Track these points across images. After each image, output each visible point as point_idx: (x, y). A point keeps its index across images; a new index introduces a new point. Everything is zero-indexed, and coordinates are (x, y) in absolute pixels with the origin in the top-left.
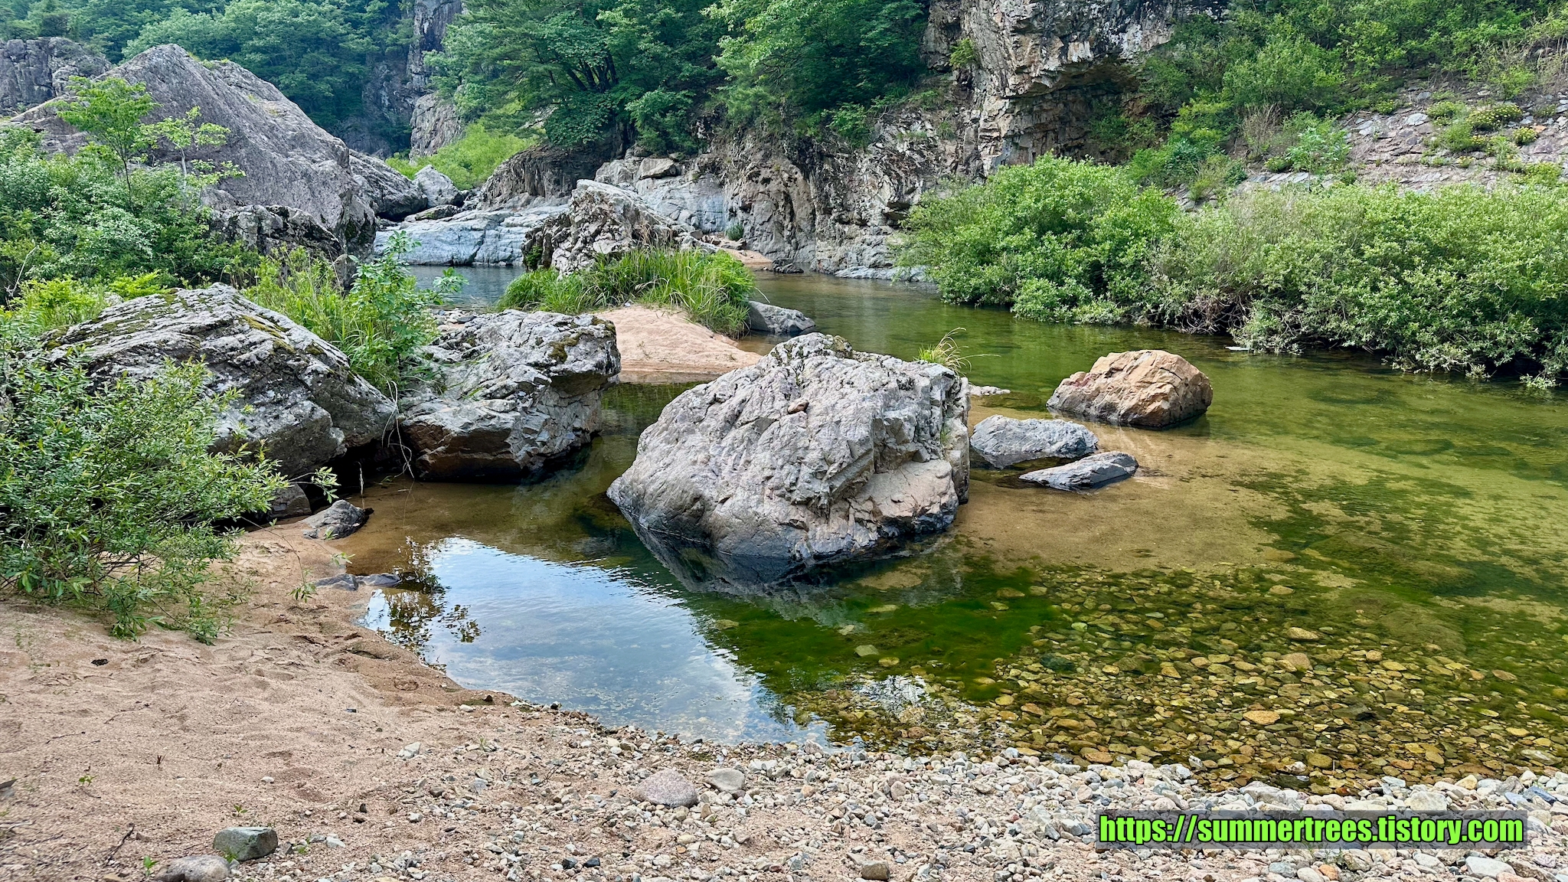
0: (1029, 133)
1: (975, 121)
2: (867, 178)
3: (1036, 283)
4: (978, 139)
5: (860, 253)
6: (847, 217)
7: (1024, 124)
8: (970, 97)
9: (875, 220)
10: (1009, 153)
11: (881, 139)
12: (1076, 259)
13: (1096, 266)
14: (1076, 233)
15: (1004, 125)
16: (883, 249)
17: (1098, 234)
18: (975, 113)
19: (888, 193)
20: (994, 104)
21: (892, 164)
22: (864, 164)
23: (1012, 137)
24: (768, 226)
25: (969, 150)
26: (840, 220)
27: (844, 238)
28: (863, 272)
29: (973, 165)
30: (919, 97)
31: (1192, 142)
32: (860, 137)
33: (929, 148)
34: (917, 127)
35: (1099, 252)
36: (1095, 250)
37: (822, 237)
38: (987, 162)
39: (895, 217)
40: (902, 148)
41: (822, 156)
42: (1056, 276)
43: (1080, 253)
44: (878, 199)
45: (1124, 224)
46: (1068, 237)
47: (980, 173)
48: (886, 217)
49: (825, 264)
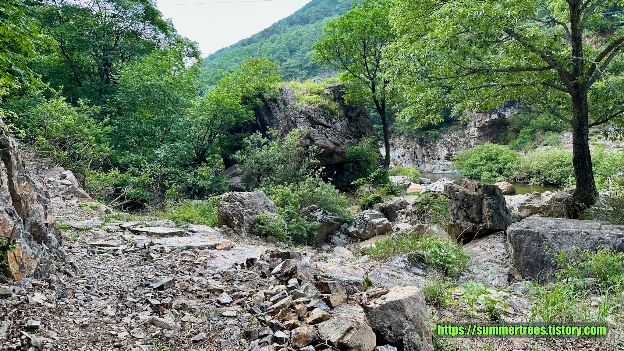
0: (483, 136)
1: (468, 133)
2: (439, 148)
3: (486, 173)
4: (469, 138)
5: (439, 167)
6: (434, 158)
7: (481, 134)
8: (466, 127)
9: (443, 158)
10: (478, 141)
11: (443, 138)
12: (495, 167)
13: (500, 169)
14: (495, 161)
15: (476, 134)
16: (445, 166)
17: (500, 161)
18: (468, 131)
19: (446, 151)
20: (473, 129)
21: (446, 144)
22: (438, 144)
23: (479, 137)
24: (410, 160)
25: (467, 141)
26: (432, 159)
27: (433, 163)
28: (440, 172)
29: (469, 144)
30: (452, 128)
31: (524, 139)
32: (437, 138)
33: (456, 140)
34: (453, 135)
35: (500, 165)
36: (499, 165)
37: (427, 163)
38: (472, 143)
39: (449, 157)
40: (449, 140)
41: (426, 142)
42: (491, 171)
43: (496, 166)
44: (443, 153)
45: (506, 159)
46: (494, 162)
47: (471, 146)
48: (446, 157)
49: (429, 170)
